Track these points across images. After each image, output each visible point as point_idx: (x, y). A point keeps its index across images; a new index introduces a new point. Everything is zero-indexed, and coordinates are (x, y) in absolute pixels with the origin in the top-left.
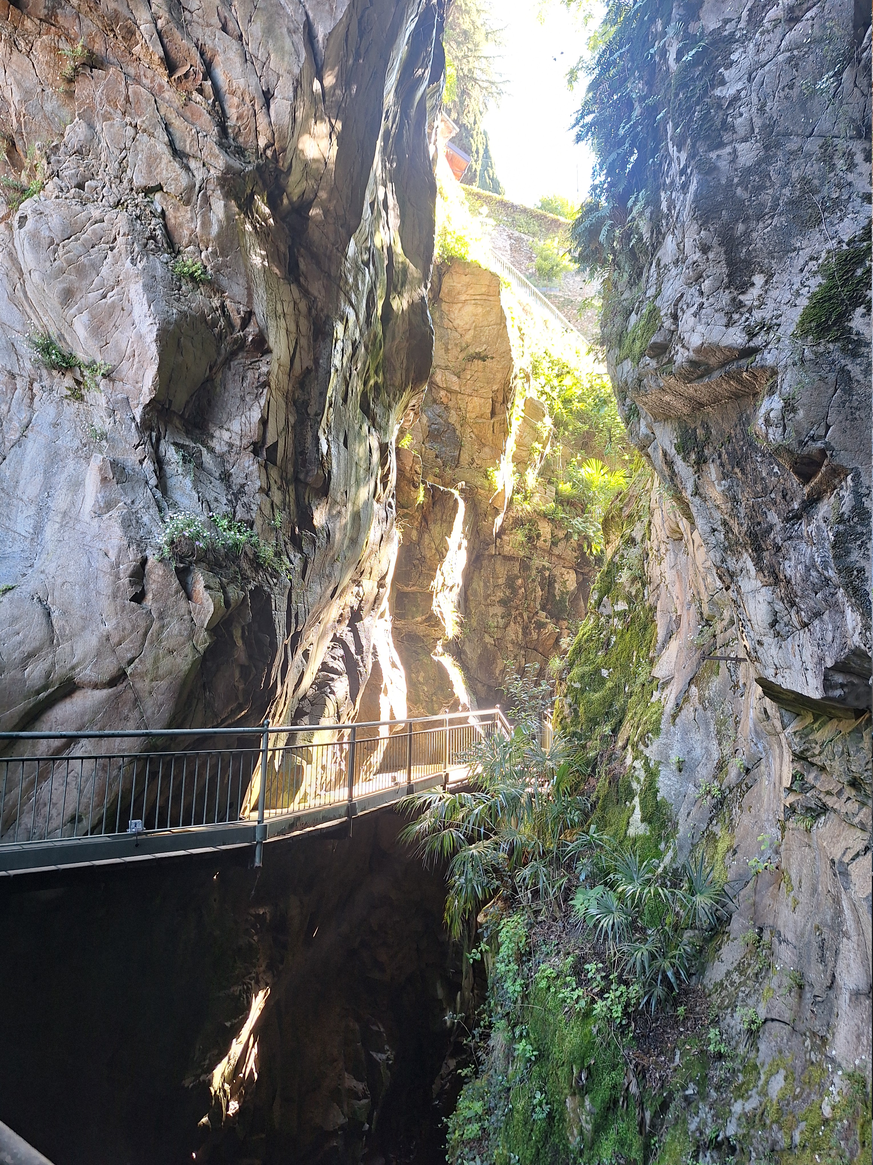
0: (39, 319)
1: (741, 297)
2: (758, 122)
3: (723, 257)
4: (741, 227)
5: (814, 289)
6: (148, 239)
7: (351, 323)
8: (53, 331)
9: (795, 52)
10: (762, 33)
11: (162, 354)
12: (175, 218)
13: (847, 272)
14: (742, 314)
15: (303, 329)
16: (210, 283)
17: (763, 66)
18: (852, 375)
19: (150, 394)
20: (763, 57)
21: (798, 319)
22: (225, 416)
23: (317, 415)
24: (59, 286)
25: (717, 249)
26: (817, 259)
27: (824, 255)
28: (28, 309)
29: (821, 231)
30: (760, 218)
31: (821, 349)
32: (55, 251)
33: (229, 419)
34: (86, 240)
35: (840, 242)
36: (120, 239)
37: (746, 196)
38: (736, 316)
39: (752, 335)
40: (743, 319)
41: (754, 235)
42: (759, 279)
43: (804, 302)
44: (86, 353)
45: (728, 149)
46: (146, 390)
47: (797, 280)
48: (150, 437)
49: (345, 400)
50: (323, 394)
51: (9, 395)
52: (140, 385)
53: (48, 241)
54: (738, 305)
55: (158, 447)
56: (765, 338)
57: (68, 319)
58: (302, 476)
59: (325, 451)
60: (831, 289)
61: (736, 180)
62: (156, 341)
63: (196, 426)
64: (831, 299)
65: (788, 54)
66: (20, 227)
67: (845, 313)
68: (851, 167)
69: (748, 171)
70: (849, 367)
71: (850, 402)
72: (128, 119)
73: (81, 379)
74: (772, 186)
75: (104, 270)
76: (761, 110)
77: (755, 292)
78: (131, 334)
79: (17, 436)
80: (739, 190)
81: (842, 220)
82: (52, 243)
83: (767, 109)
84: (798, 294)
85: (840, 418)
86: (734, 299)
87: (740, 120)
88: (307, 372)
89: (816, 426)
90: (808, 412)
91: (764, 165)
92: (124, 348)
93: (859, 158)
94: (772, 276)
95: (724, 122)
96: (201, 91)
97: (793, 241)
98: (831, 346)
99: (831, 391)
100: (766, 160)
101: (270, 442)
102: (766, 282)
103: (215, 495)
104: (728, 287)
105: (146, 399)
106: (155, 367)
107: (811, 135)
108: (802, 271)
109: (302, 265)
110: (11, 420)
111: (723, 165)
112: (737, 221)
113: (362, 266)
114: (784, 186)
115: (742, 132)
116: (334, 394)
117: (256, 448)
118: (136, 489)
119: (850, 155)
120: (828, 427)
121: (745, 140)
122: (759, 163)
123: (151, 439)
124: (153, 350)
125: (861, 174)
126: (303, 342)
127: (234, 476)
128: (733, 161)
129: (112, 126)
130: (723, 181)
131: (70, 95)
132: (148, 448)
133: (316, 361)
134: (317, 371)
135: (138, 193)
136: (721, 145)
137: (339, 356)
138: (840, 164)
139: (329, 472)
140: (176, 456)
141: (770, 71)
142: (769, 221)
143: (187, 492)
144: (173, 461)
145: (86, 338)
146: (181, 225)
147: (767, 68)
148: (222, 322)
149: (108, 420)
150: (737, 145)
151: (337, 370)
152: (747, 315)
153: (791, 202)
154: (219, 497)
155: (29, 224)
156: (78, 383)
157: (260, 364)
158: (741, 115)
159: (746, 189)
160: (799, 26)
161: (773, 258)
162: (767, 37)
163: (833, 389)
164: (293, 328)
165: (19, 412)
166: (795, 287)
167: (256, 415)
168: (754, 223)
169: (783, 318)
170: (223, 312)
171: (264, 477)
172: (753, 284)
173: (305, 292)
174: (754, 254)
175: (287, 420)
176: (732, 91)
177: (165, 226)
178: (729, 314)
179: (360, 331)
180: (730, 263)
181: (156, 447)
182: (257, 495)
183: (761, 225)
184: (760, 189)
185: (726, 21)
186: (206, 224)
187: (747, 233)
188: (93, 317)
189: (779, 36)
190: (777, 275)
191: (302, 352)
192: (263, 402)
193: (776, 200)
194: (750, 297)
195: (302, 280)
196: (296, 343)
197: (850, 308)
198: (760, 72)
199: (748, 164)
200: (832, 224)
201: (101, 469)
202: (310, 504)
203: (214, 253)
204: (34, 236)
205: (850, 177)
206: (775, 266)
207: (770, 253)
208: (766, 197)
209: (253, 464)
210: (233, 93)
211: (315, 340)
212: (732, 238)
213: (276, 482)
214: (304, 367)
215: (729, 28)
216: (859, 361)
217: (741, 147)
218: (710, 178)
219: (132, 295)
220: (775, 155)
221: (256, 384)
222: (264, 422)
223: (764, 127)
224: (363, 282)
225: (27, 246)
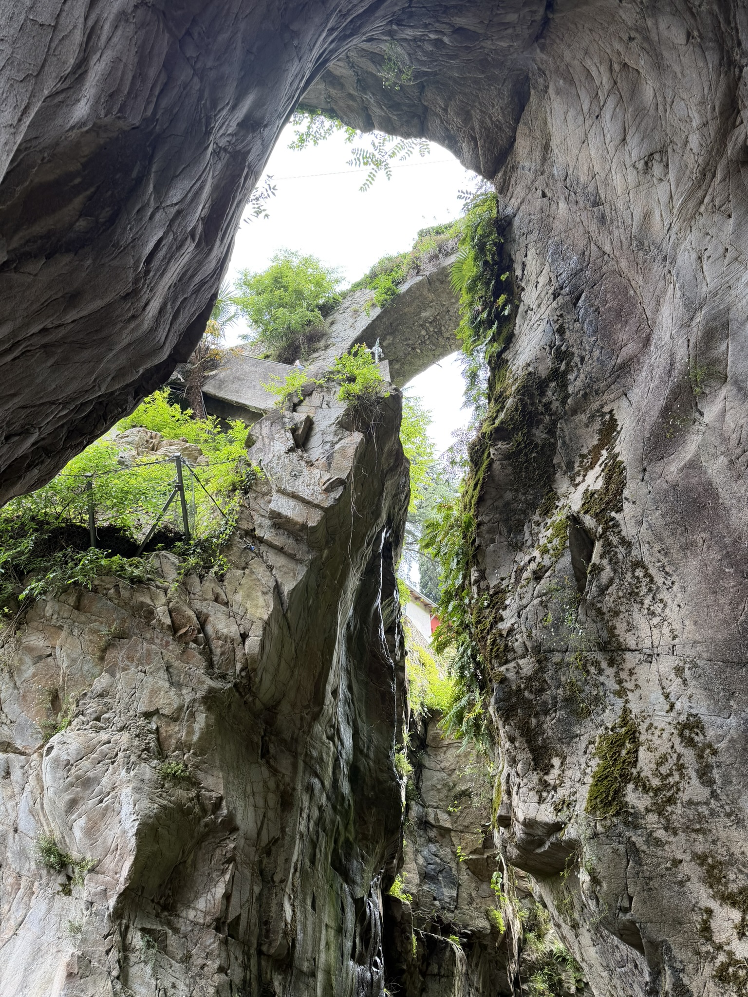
0: (48, 825)
1: (546, 777)
2: (529, 644)
3: (525, 745)
4: (534, 721)
5: (595, 769)
6: (143, 750)
7: (317, 791)
8: (57, 835)
9: (544, 598)
10: (521, 587)
11: (139, 847)
12: (166, 731)
13: (615, 753)
14: (549, 792)
15: (271, 803)
16: (188, 779)
17: (526, 607)
18: (638, 846)
19: (125, 883)
20: (524, 602)
21: (587, 795)
22: (192, 895)
23: (282, 881)
24: (67, 797)
25: (519, 739)
26: (593, 743)
27: (597, 739)
28: (42, 818)
29: (592, 720)
30: (546, 713)
31: (608, 823)
32: (69, 770)
33: (196, 898)
34: (93, 759)
35: (607, 728)
36: (121, 754)
37: (532, 697)
38: (545, 794)
39: (558, 810)
40: (550, 796)
41: (545, 726)
42: (556, 761)
43: (589, 780)
44: (79, 852)
45: (513, 664)
46: (122, 880)
47: (583, 760)
48: (120, 925)
49: (313, 861)
50: (287, 860)
51: (13, 896)
52: (118, 876)
53: (65, 763)
54: (545, 785)
55: (126, 935)
56: (567, 813)
57: (69, 824)
58: (265, 948)
59: (289, 919)
60: (605, 769)
61: (523, 686)
62: (136, 834)
63: (165, 908)
64: (607, 777)
65: (539, 599)
66: (47, 755)
67: (619, 789)
68: (601, 672)
69: (529, 679)
70: (633, 839)
71: (643, 872)
72: (140, 668)
73: (71, 875)
74: (549, 688)
75: (104, 781)
76: (529, 636)
77: (555, 772)
78: (117, 830)
79: (10, 935)
80: (526, 693)
81: (604, 711)
82: (67, 765)
83: (533, 635)
84: (585, 774)
85: (638, 889)
86: (540, 780)
87: (516, 644)
88: (275, 841)
89: (620, 898)
90: (609, 883)
91: (540, 674)
92: (109, 843)
93: (604, 665)
94: (565, 758)
95: (506, 646)
96: (195, 641)
97: (575, 729)
98: (615, 820)
99: (624, 862)
100: (541, 669)
101: (231, 916)
102: (562, 763)
103: (174, 980)
104: (535, 770)
105: (121, 888)
106: (133, 858)
107: (567, 650)
108: (585, 752)
109: (272, 749)
110: (8, 920)
111: (511, 675)
112: (530, 716)
113: (327, 741)
114: (558, 688)
115: (520, 651)
116: (301, 858)
117: (219, 924)
118: (97, 983)
119: (596, 664)
120: (631, 899)
121: (523, 657)
122: (536, 672)
123: (120, 928)
124: (133, 842)
125: (608, 676)
126: (271, 814)
127: (195, 957)
128: (517, 672)
129: (127, 674)
130: (514, 688)
131: (102, 659)
132: (117, 937)
133: (283, 830)
134: (283, 838)
135: (140, 718)
136: (507, 662)
137: (304, 823)
138: (593, 670)
139: (294, 941)
140: (141, 943)
141: (530, 610)
142: (554, 715)
143: (147, 980)
144: (138, 947)
145: (81, 839)
146: (170, 736)
147: (527, 609)
148: (197, 809)
149: (85, 913)
150: (519, 661)
151: (302, 835)
152: (553, 792)
153: (566, 700)
154: (177, 982)
155: (54, 753)
156: (69, 878)
157: (228, 841)
158: (517, 640)
159: (531, 692)
160: (542, 581)
161: (563, 743)
162: (525, 590)
163: (625, 860)
164: (261, 803)
165: (17, 910)
166: (583, 767)
167: (220, 890)
168: (542, 718)
169: (578, 795)
170: (198, 800)
171: (224, 955)
172: (553, 766)
173: (274, 771)
174: (548, 741)
175: (252, 891)
176: (509, 625)
177: (158, 739)
178: (539, 793)
179: (327, 795)
180: (532, 751)
181: (124, 935)
182: (216, 975)
183: (548, 718)
184: (541, 691)
185: (502, 579)
186: (190, 732)
187: (540, 725)
188: (89, 820)
189: (532, 589)
190: (568, 758)
191: (270, 823)
192: (227, 877)
193: (555, 698)
194: (552, 778)
195: (272, 761)
196: (264, 816)
197: (623, 784)
198: (524, 611)
199: (529, 674)
200: (598, 715)
201: (68, 965)
202: (271, 979)
203: (195, 754)
204: (55, 761)
205: (602, 679)
206: (565, 750)
207: (560, 739)
208: (547, 696)
209: (214, 942)
210: (219, 639)
211: (283, 811)
212: (529, 730)
213: (236, 959)
214: (271, 837)
215: (505, 583)
216: (639, 832)
217: (521, 662)
218: (504, 686)
219: (122, 797)
220: (546, 666)
221: (223, 860)
222: (227, 897)
223: (533, 647)
224: (328, 754)
225: (48, 769)
